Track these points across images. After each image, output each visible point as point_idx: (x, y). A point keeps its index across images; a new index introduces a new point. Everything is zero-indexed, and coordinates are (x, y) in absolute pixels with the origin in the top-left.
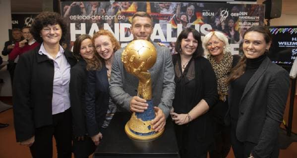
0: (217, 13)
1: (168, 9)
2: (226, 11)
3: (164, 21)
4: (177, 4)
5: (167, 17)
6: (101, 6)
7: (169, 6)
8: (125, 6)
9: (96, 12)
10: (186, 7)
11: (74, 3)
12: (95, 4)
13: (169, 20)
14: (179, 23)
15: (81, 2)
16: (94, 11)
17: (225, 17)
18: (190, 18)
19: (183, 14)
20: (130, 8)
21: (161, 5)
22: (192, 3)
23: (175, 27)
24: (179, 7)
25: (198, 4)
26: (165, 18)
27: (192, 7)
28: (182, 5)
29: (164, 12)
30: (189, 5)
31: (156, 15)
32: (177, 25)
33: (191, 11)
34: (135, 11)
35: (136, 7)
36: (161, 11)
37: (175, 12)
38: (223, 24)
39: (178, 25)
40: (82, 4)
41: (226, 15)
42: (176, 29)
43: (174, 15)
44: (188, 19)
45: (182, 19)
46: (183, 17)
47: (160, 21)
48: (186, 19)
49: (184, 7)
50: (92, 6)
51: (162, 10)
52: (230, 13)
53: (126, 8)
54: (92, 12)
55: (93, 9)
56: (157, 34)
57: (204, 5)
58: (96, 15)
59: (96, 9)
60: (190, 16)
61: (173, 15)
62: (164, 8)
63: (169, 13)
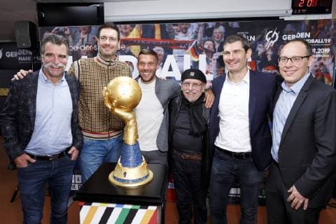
0: (259, 36)
1: (185, 33)
2: (275, 33)
3: (180, 51)
4: (199, 26)
5: (184, 45)
6: (92, 32)
7: (186, 29)
8: (124, 31)
9: (85, 40)
10: (212, 29)
11: (56, 28)
12: (85, 29)
13: (187, 48)
14: (201, 52)
15: (66, 27)
16: (83, 39)
17: (273, 42)
18: (217, 46)
19: (208, 40)
20: (131, 33)
21: (175, 27)
22: (221, 23)
23: (196, 60)
24: (201, 29)
25: (230, 23)
26: (181, 47)
27: (221, 29)
28: (206, 25)
29: (180, 37)
30: (217, 26)
31: (169, 42)
32: (198, 56)
33: (220, 35)
34: (138, 37)
35: (140, 32)
36: (176, 37)
37: (196, 37)
38: (270, 53)
39: (200, 55)
40: (66, 30)
41: (274, 39)
42: (198, 62)
43: (195, 42)
44: (214, 46)
45: (206, 46)
46: (208, 45)
47: (175, 51)
48: (212, 47)
49: (209, 29)
50: (80, 32)
51: (177, 34)
52: (281, 36)
53: (127, 34)
54: (81, 40)
55: (82, 35)
56: (170, 69)
57: (240, 24)
58: (86, 45)
59: (86, 35)
60: (218, 42)
61: (192, 42)
62: (179, 31)
63: (187, 39)
